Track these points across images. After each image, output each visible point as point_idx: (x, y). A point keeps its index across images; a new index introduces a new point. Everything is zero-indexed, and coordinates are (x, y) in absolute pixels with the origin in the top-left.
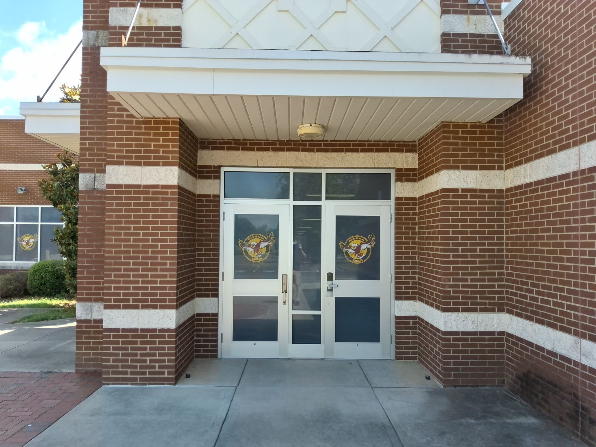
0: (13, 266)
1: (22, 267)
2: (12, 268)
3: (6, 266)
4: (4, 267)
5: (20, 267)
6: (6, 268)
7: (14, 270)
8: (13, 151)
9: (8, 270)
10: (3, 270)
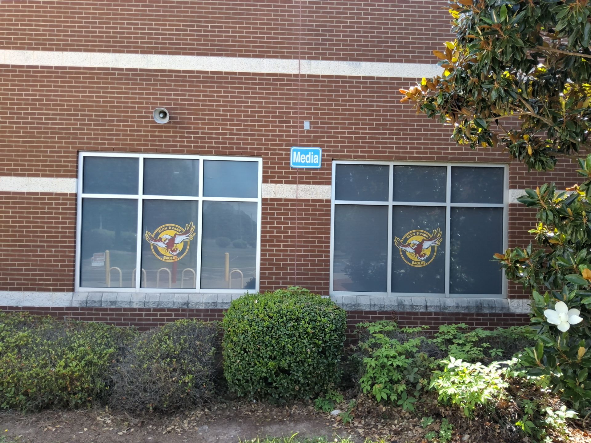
0: (136, 299)
1: (159, 303)
2: (135, 306)
3: (119, 299)
4: (115, 302)
5: (154, 303)
6: (118, 305)
7: (140, 310)
8: (137, 24)
9: (125, 309)
10: (111, 309)
